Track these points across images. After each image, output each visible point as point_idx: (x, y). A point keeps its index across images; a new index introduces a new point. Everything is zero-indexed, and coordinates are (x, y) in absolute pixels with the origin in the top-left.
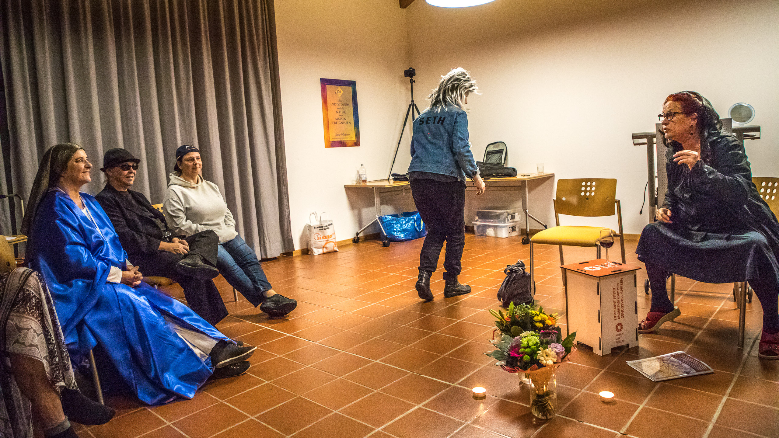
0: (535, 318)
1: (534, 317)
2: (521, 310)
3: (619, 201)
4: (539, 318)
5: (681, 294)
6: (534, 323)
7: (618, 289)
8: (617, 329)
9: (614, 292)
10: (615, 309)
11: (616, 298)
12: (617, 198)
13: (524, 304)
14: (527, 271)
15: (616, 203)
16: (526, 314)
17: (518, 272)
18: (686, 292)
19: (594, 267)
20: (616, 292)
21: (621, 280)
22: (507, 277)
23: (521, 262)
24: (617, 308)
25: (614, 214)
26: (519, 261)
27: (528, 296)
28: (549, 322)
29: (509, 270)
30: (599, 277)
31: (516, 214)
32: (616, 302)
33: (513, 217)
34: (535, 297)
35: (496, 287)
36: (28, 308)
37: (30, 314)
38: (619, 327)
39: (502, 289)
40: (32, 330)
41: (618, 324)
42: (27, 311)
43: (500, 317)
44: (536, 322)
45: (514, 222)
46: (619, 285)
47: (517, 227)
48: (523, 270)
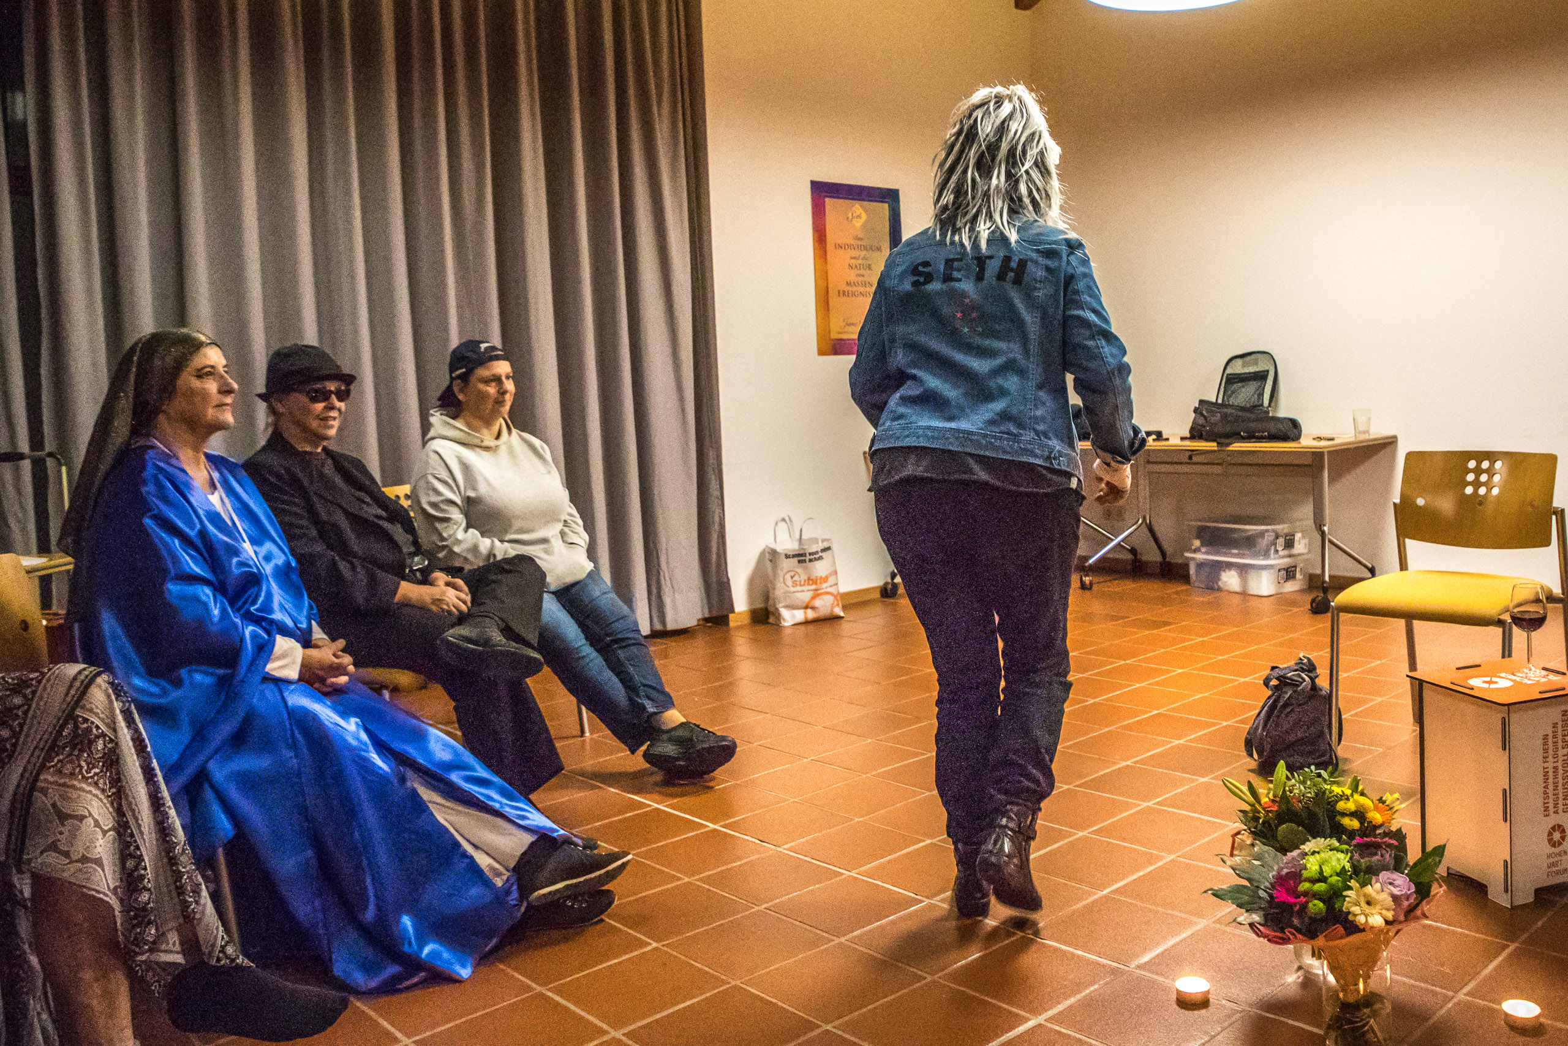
0: (1341, 805)
1: (1337, 802)
2: (1304, 783)
3: (1563, 511)
4: (1351, 806)
6: (1338, 818)
7: (1555, 737)
8: (1550, 841)
9: (1545, 744)
10: (1546, 787)
11: (1551, 759)
12: (1557, 503)
13: (1313, 767)
14: (1323, 682)
15: (1554, 517)
16: (1317, 794)
17: (1298, 686)
19: (1494, 679)
20: (1550, 743)
21: (1565, 713)
22: (1269, 698)
23: (1309, 659)
24: (1551, 787)
25: (1546, 543)
26: (1301, 655)
27: (1323, 747)
28: (1376, 817)
29: (1277, 679)
30: (1509, 705)
31: (1298, 536)
32: (1551, 771)
33: (1289, 544)
34: (1341, 751)
35: (1242, 722)
36: (83, 764)
37: (88, 778)
38: (1557, 836)
39: (1257, 728)
40: (90, 821)
41: (1553, 828)
42: (81, 772)
43: (1251, 799)
44: (1344, 814)
45: (1290, 556)
46: (1560, 726)
47: (1298, 569)
48: (1312, 679)
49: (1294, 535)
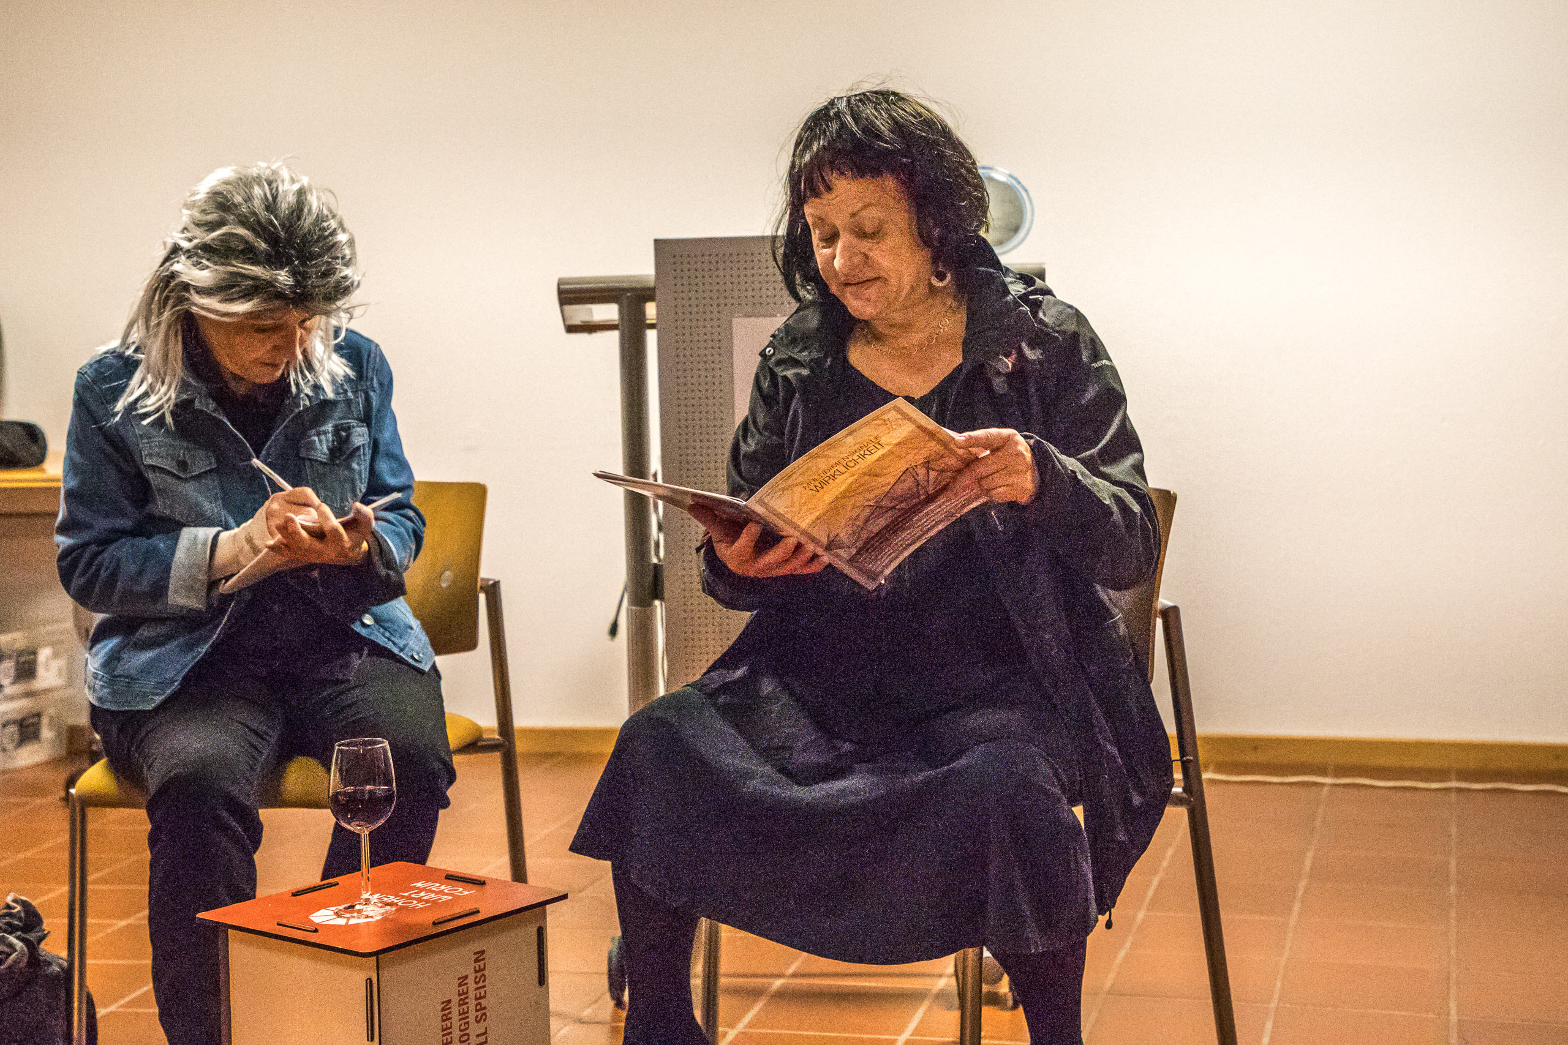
3: (496, 584)
5: (755, 994)
7: (463, 1002)
9: (446, 1018)
12: (486, 572)
14: (55, 948)
15: (482, 597)
18: (778, 983)
20: (455, 1019)
21: (480, 955)
23: (25, 904)
26: (9, 899)
30: (376, 954)
45: (29, 694)
46: (471, 981)
47: (45, 721)
48: (32, 947)
49: (34, 653)
